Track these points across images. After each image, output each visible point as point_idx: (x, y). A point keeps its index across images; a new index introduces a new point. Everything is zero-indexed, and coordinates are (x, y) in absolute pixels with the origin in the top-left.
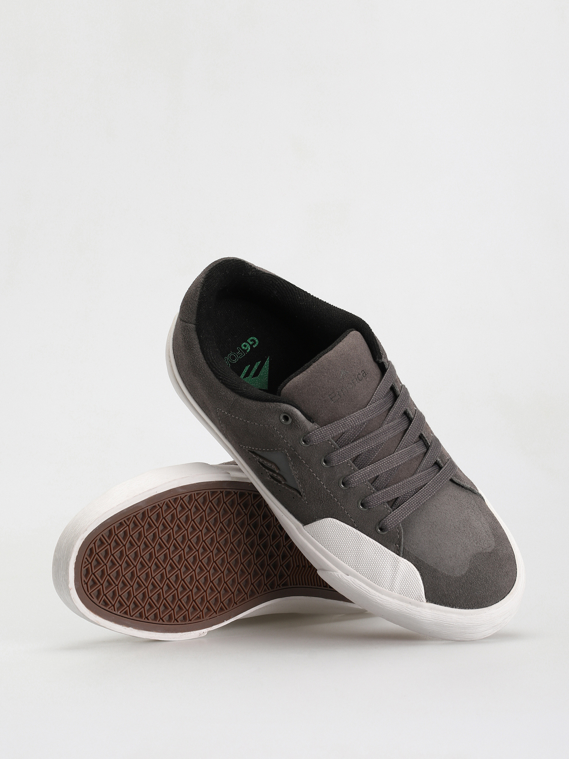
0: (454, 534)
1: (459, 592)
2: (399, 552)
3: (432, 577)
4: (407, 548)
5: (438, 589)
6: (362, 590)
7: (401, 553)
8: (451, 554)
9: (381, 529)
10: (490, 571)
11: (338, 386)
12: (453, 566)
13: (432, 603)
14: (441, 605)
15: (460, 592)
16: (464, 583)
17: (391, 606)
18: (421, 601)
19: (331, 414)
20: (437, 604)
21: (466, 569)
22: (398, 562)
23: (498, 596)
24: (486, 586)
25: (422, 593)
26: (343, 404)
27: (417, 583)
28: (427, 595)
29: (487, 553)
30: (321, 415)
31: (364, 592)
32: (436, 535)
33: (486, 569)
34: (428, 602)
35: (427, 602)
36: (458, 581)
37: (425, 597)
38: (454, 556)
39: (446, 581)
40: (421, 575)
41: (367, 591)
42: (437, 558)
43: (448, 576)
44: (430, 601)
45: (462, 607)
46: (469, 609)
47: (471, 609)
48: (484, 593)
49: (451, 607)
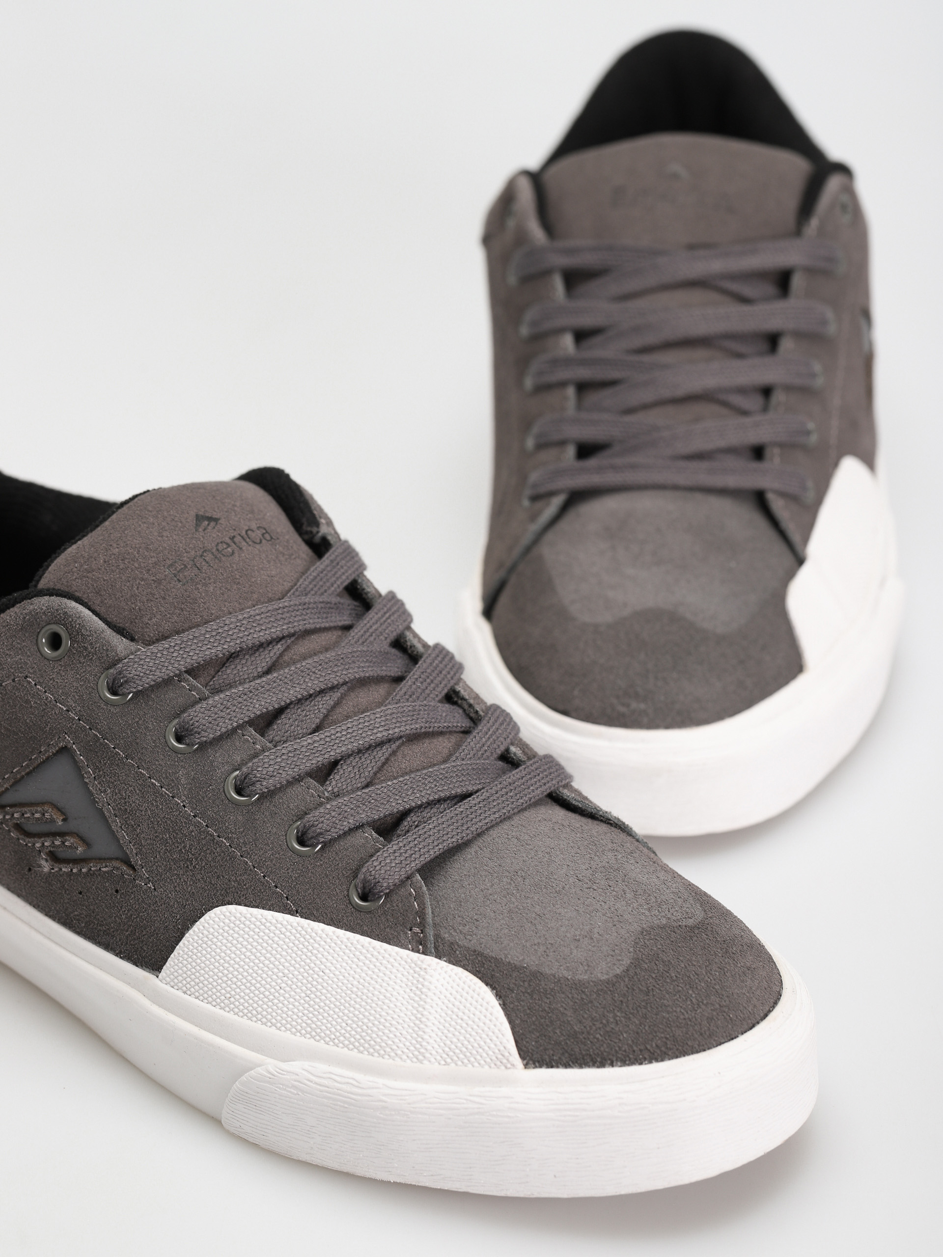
0: (580, 892)
1: (614, 1019)
2: (425, 946)
3: (528, 993)
4: (447, 935)
5: (551, 1022)
6: (336, 1084)
7: (431, 946)
8: (578, 933)
9: (364, 897)
10: (698, 962)
11: (191, 546)
12: (587, 960)
13: (541, 1067)
14: (567, 1066)
15: (618, 1018)
16: (625, 995)
17: (426, 1103)
18: (509, 1066)
19: (180, 614)
20: (558, 1067)
21: (627, 962)
22: (425, 969)
23: (731, 1019)
24: (691, 996)
25: (508, 1041)
26: (211, 589)
27: (488, 1015)
28: (524, 1048)
29: (684, 927)
30: (150, 619)
31: (344, 1087)
32: (527, 898)
33: (686, 958)
34: (529, 1068)
35: (525, 1068)
36: (606, 992)
37: (519, 1054)
38: (586, 937)
39: (573, 997)
40: (498, 996)
41: (351, 1081)
42: (536, 947)
43: (576, 985)
44: (534, 1064)
45: (630, 1060)
46: (650, 1062)
47: (657, 1060)
48: (689, 1012)
49: (598, 1067)
